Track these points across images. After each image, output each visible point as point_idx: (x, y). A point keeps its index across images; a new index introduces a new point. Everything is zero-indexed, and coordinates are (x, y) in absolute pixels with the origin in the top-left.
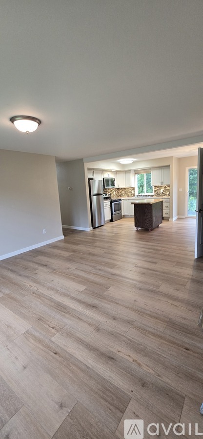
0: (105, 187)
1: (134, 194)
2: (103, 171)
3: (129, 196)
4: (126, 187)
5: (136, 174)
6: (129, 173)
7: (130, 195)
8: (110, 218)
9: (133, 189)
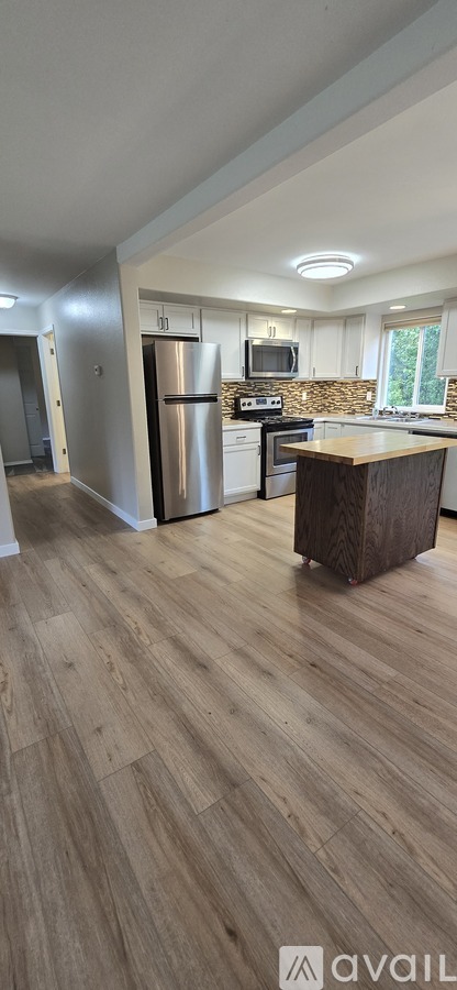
0: (252, 374)
1: (371, 405)
2: (247, 312)
3: (354, 412)
4: (342, 379)
5: (387, 328)
6: (359, 323)
7: (357, 408)
8: (258, 487)
9: (371, 386)
